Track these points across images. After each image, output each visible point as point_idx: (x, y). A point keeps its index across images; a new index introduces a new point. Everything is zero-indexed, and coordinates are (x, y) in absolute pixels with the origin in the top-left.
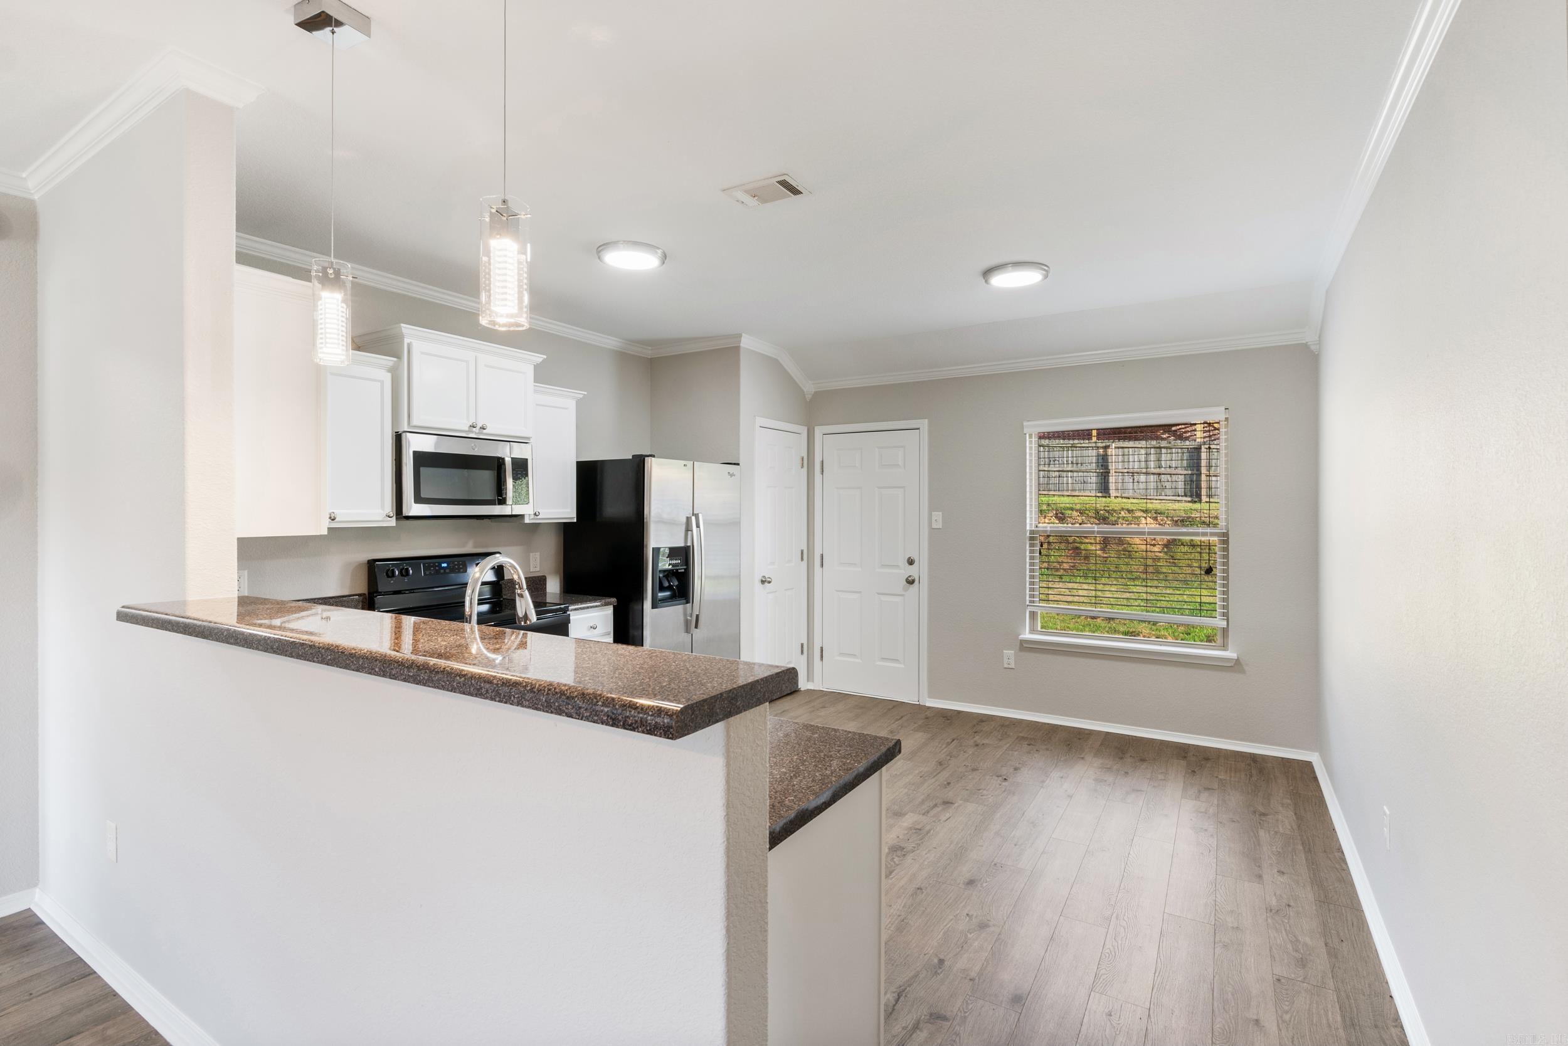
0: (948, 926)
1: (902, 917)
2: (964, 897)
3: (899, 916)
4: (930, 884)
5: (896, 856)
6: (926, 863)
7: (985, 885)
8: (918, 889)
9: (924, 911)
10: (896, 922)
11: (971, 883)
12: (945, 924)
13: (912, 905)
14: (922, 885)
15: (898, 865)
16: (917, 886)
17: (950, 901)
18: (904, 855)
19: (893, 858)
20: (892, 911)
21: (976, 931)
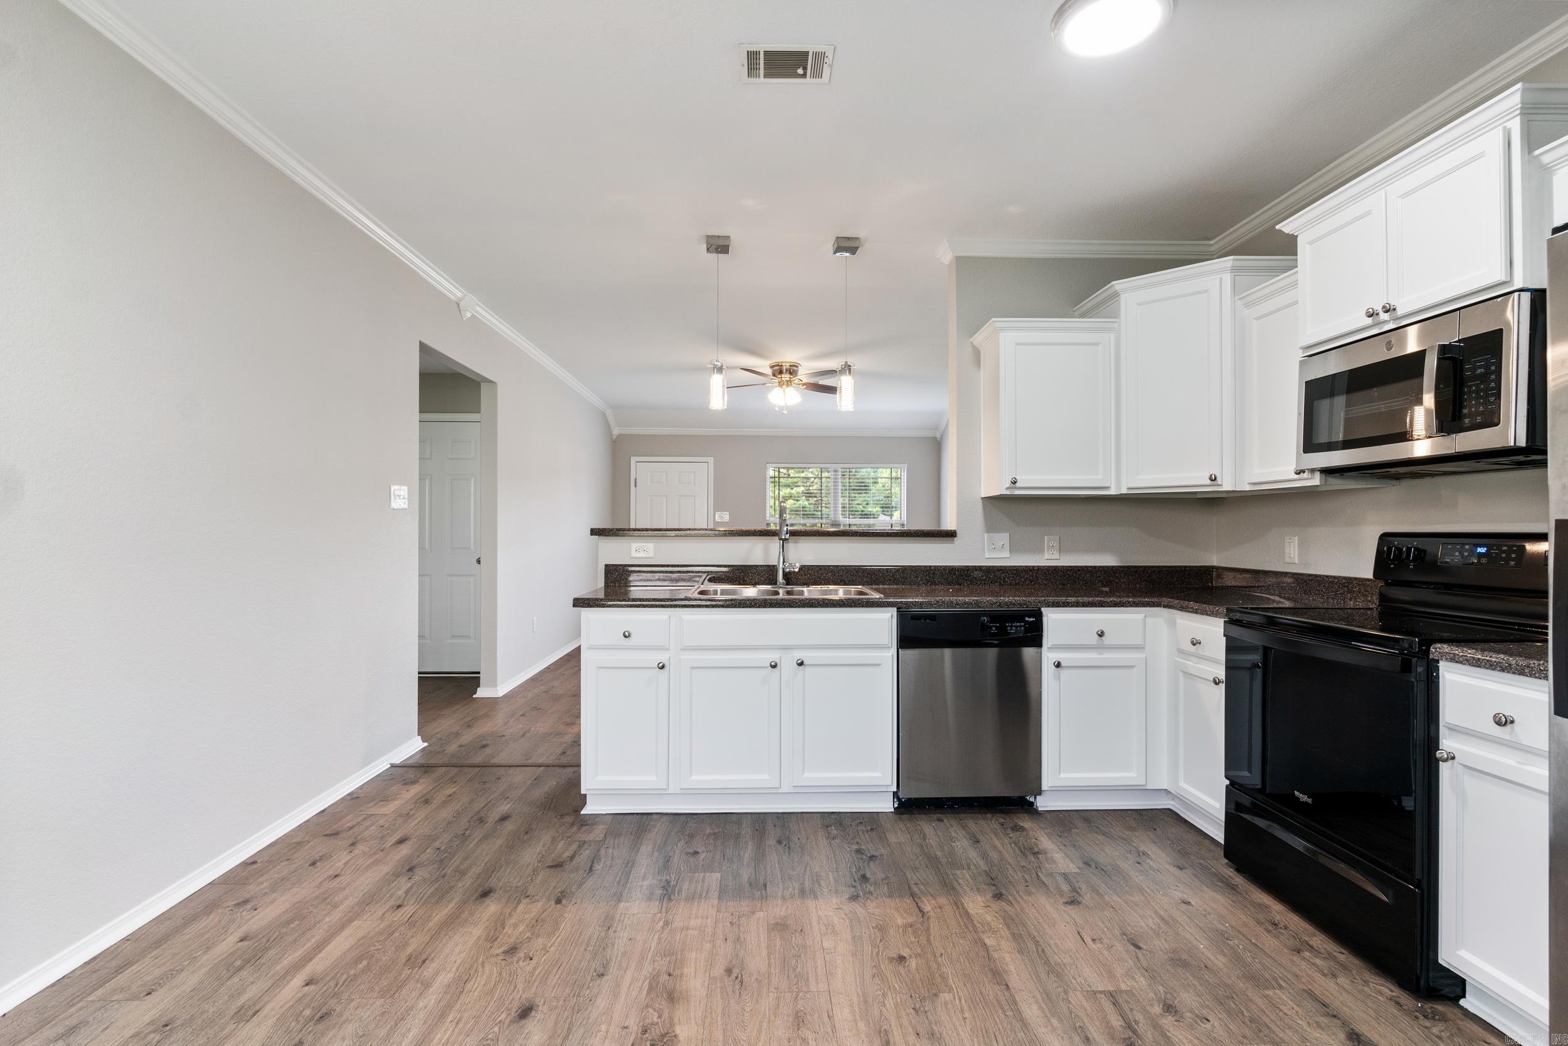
0: (554, 938)
1: (611, 931)
2: (536, 984)
3: (615, 932)
4: (588, 988)
5: (657, 1024)
6: (604, 1027)
7: (503, 1016)
8: (603, 975)
9: (587, 945)
10: (615, 925)
11: (525, 1013)
12: (559, 939)
13: (604, 949)
14: (598, 982)
15: (647, 1006)
16: (605, 978)
17: (555, 970)
18: (645, 1032)
19: (659, 1017)
20: (626, 934)
21: (521, 942)
